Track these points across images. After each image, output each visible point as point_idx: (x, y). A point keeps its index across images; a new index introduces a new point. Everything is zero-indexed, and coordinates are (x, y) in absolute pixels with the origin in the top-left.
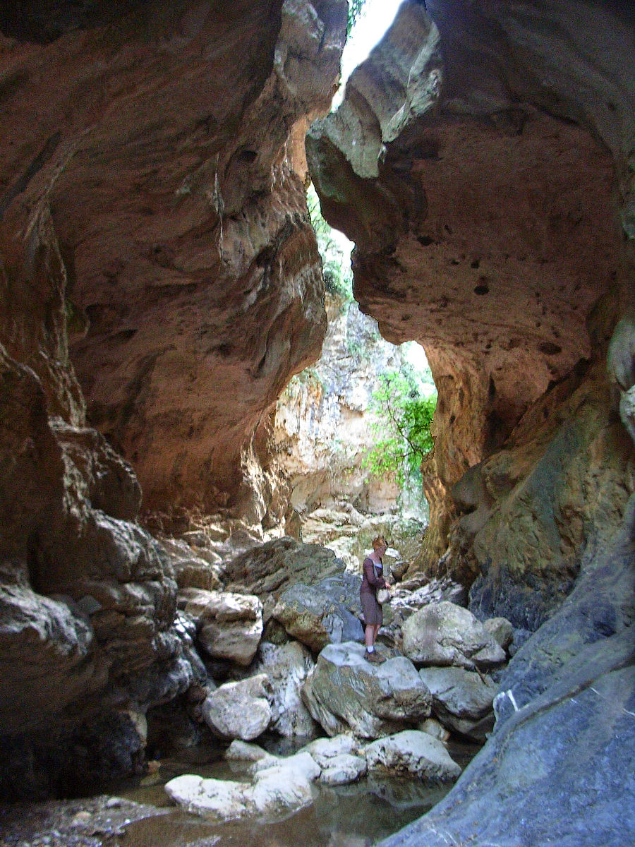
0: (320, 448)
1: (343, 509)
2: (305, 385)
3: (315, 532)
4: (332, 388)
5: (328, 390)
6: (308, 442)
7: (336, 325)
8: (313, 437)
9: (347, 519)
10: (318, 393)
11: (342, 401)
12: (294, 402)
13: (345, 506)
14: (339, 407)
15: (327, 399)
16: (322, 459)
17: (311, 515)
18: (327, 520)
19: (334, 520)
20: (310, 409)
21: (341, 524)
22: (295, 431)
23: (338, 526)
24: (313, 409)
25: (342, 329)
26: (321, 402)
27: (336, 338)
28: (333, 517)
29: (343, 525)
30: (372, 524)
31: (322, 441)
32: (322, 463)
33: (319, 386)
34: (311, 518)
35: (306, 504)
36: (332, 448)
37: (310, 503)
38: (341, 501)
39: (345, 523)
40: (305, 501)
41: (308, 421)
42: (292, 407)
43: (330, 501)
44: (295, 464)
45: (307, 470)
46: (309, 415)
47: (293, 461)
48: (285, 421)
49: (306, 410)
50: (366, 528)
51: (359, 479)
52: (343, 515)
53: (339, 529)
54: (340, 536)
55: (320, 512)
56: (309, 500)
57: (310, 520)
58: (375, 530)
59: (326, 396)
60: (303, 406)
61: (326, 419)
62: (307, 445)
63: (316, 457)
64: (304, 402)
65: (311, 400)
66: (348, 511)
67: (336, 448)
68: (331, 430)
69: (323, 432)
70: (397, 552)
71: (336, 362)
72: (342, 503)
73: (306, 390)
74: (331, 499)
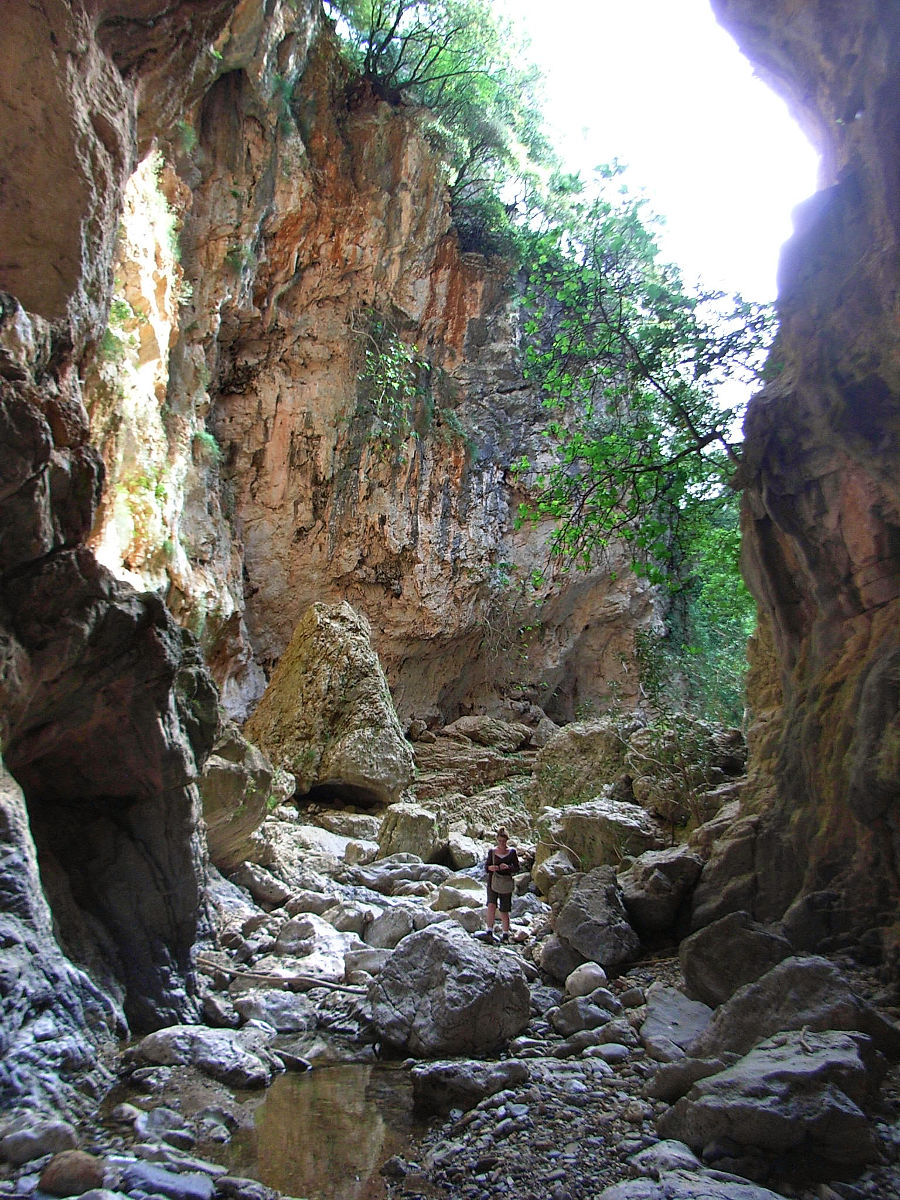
0: (465, 581)
1: (521, 715)
2: (428, 442)
3: (452, 765)
4: (489, 449)
5: (479, 454)
6: (437, 567)
7: (495, 322)
8: (448, 556)
9: (529, 737)
10: (457, 460)
11: (512, 481)
12: (405, 479)
13: (526, 710)
14: (506, 494)
15: (478, 474)
16: (471, 606)
17: (448, 729)
18: (476, 738)
19: (496, 739)
20: (440, 496)
21: (513, 746)
22: (407, 541)
23: (506, 752)
24: (446, 494)
25: (509, 330)
26: (465, 479)
27: (497, 347)
28: (496, 732)
29: (518, 750)
31: (470, 565)
32: (471, 614)
33: (460, 444)
34: (447, 735)
35: (439, 705)
36: (494, 582)
37: (449, 703)
38: (518, 700)
39: (525, 744)
40: (435, 699)
41: (436, 521)
42: (400, 489)
43: (495, 700)
44: (410, 615)
45: (438, 630)
46: (438, 509)
47: (404, 608)
48: (383, 520)
49: (432, 496)
50: (559, 749)
51: (556, 654)
52: (520, 728)
53: (510, 759)
54: (511, 774)
55: (467, 722)
56: (446, 698)
57: (442, 739)
59: (476, 467)
60: (425, 488)
61: (477, 517)
62: (435, 574)
63: (456, 600)
64: (427, 478)
65: (443, 477)
66: (534, 723)
67: (501, 582)
68: (489, 541)
69: (469, 548)
70: (642, 812)
71: (497, 397)
72: (520, 705)
73: (430, 454)
74: (496, 695)
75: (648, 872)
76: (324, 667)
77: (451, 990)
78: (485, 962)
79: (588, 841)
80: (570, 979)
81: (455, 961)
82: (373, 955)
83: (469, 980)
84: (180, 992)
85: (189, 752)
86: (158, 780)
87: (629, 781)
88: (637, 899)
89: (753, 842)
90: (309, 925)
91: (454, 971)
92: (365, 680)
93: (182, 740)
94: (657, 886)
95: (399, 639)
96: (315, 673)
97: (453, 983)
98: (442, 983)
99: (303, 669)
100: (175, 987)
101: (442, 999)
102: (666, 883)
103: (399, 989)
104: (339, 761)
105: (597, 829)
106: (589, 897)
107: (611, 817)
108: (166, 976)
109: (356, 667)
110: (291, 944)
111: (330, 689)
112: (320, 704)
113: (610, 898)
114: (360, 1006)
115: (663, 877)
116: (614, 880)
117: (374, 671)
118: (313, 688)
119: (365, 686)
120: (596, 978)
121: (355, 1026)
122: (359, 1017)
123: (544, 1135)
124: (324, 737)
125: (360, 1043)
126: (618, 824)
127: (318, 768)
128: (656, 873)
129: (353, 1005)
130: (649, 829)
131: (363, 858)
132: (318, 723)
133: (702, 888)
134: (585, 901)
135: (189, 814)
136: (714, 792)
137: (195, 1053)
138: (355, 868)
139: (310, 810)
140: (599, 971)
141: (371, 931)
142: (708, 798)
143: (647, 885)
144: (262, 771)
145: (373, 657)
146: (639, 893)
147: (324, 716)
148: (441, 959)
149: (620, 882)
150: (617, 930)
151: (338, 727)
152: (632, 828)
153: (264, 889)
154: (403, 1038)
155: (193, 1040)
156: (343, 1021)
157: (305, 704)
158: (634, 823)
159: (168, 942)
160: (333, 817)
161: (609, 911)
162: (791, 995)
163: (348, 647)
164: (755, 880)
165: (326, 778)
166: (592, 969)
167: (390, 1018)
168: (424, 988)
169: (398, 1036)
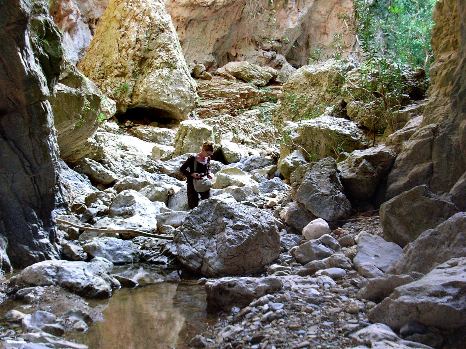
1: (270, 61)
3: (222, 95)
9: (275, 76)
13: (273, 58)
17: (220, 70)
18: (239, 77)
19: (253, 77)
21: (264, 83)
23: (259, 86)
28: (253, 73)
29: (268, 85)
30: (308, 75)
34: (219, 75)
35: (214, 54)
37: (220, 53)
38: (268, 50)
39: (272, 81)
40: (211, 50)
43: (251, 51)
50: (296, 83)
51: (295, 18)
52: (269, 70)
53: (262, 91)
54: (262, 101)
55: (232, 66)
56: (219, 48)
57: (216, 77)
58: (313, 85)
66: (278, 66)
70: (352, 125)
72: (270, 54)
74: (253, 47)
75: (358, 161)
76: (133, 24)
77: (229, 234)
78: (251, 217)
79: (315, 144)
80: (305, 229)
81: (232, 217)
82: (175, 215)
83: (241, 228)
84: (46, 241)
85: (43, 79)
86: (22, 97)
87: (344, 104)
88: (350, 179)
89: (431, 142)
90: (131, 197)
91: (231, 223)
92: (162, 35)
93: (37, 69)
94: (364, 171)
95: (186, 6)
96: (126, 29)
97: (231, 230)
98: (223, 230)
99: (118, 26)
100: (42, 237)
101: (223, 240)
102: (370, 168)
103: (195, 235)
104: (146, 91)
105: (322, 136)
106: (319, 177)
107: (332, 128)
108: (35, 230)
109: (156, 25)
110: (120, 209)
111: (138, 40)
112: (130, 51)
113: (333, 178)
114: (168, 247)
115: (368, 164)
116: (335, 166)
117: (168, 28)
118: (125, 40)
119: (162, 39)
120: (323, 228)
121: (165, 259)
122: (168, 254)
123: (294, 321)
124: (134, 74)
125: (169, 270)
126: (336, 133)
127: (131, 96)
128: (364, 162)
129: (163, 246)
130: (356, 136)
131: (164, 156)
132: (130, 65)
133: (394, 172)
134: (315, 180)
135: (45, 121)
136: (404, 110)
137: (60, 277)
138: (159, 162)
139: (127, 124)
140: (325, 224)
141: (173, 201)
142: (399, 114)
143: (357, 170)
144: (94, 96)
145: (167, 18)
146: (352, 175)
147: (134, 60)
148: (222, 215)
149: (339, 168)
150: (337, 198)
151: (144, 68)
152: (345, 135)
153: (99, 175)
154: (198, 265)
155: (58, 269)
156: (157, 256)
157: (120, 51)
158: (347, 132)
159: (36, 208)
160: (142, 129)
161: (332, 186)
162: (459, 236)
163: (150, 10)
164: (432, 166)
165: (137, 103)
166: (320, 223)
167: (189, 253)
168: (211, 234)
169: (194, 264)
